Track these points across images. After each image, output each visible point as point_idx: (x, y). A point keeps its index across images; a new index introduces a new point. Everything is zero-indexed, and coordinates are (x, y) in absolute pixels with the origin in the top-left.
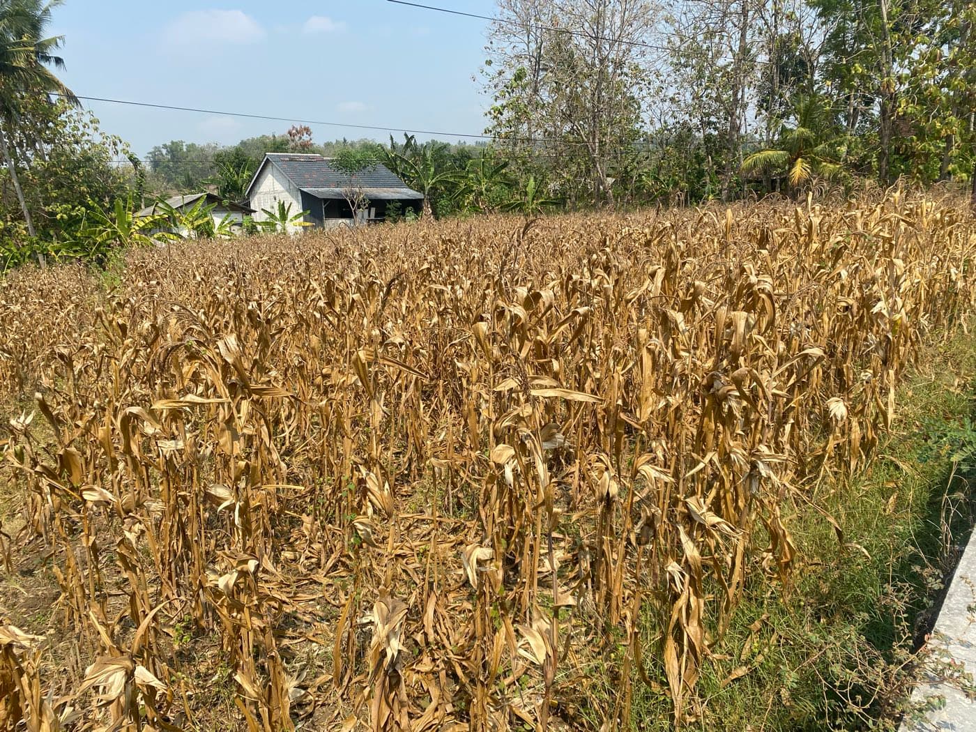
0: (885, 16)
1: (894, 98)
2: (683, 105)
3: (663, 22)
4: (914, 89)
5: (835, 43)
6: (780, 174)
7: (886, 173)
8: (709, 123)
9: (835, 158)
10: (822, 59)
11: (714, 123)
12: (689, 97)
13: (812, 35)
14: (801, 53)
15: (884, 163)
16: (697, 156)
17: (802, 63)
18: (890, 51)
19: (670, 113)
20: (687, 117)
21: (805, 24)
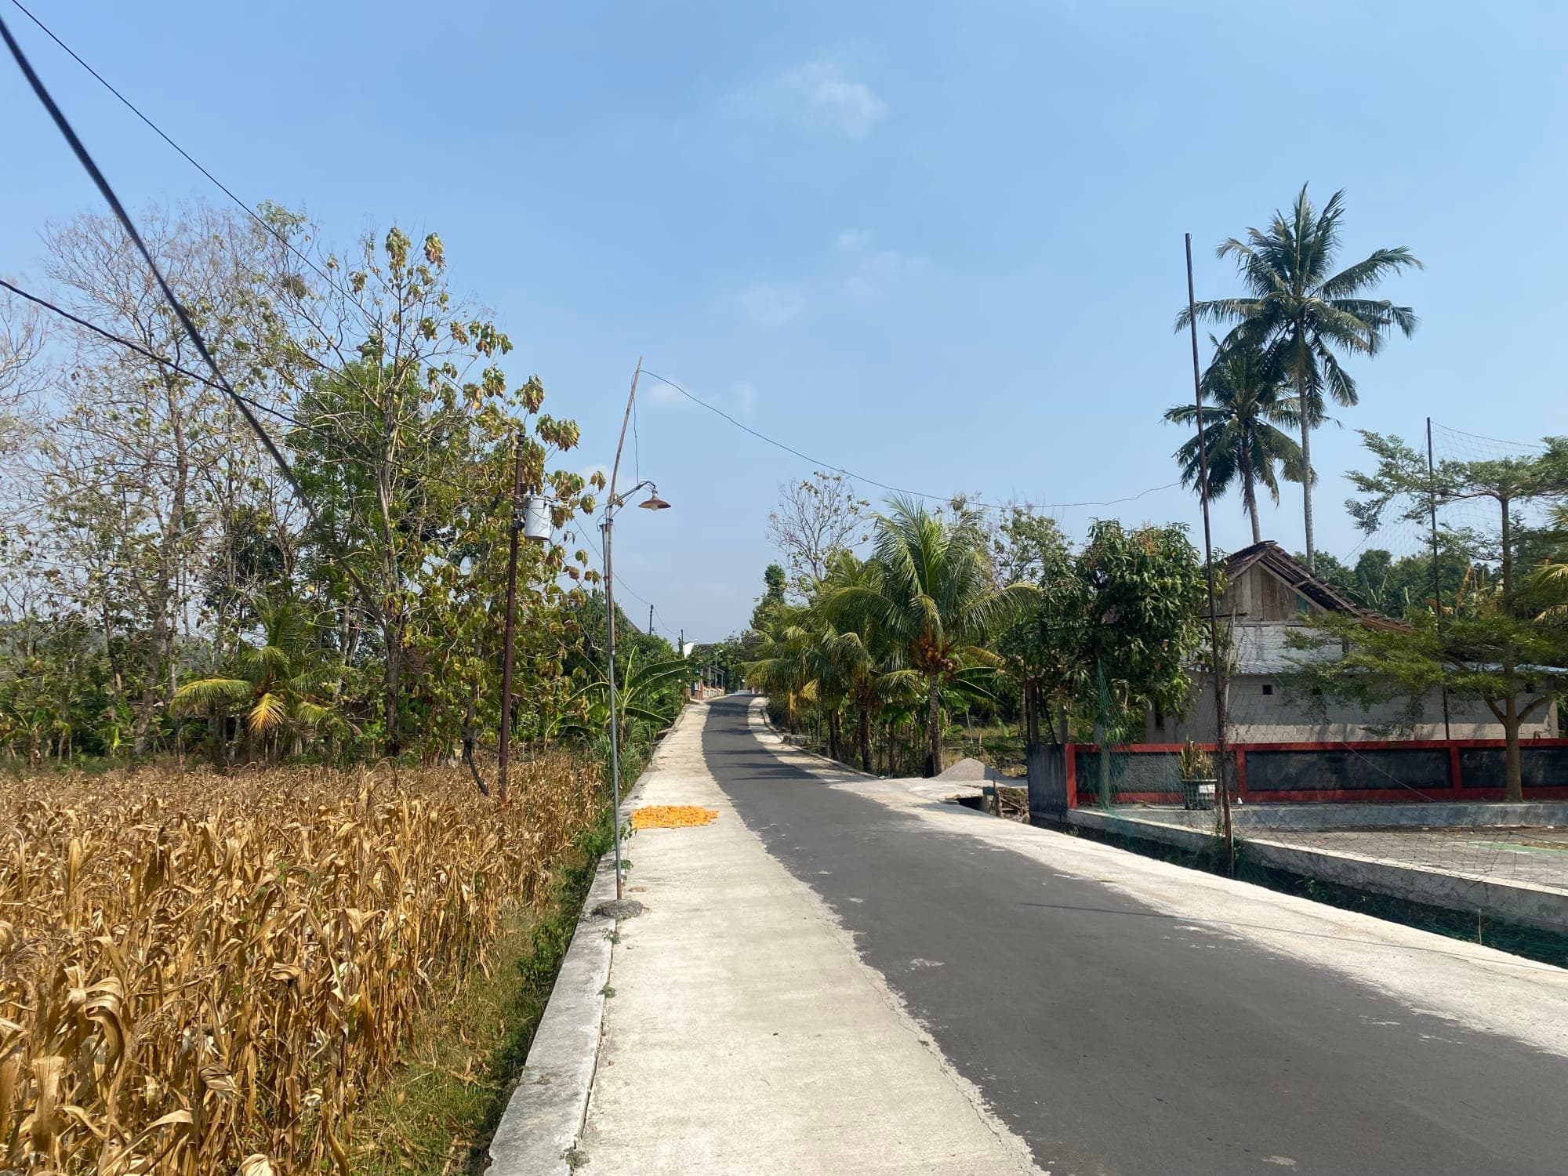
0: (386, 512)
1: (401, 620)
2: (70, 586)
3: (37, 451)
4: (427, 612)
5: (320, 532)
6: (241, 711)
7: (396, 724)
8: (119, 621)
9: (322, 697)
10: (303, 553)
11: (128, 621)
12: (82, 576)
13: (288, 514)
14: (274, 537)
15: (392, 709)
16: (95, 673)
17: (276, 551)
18: (395, 558)
19: (45, 597)
20: (78, 606)
21: (279, 499)
